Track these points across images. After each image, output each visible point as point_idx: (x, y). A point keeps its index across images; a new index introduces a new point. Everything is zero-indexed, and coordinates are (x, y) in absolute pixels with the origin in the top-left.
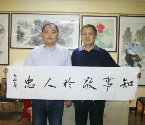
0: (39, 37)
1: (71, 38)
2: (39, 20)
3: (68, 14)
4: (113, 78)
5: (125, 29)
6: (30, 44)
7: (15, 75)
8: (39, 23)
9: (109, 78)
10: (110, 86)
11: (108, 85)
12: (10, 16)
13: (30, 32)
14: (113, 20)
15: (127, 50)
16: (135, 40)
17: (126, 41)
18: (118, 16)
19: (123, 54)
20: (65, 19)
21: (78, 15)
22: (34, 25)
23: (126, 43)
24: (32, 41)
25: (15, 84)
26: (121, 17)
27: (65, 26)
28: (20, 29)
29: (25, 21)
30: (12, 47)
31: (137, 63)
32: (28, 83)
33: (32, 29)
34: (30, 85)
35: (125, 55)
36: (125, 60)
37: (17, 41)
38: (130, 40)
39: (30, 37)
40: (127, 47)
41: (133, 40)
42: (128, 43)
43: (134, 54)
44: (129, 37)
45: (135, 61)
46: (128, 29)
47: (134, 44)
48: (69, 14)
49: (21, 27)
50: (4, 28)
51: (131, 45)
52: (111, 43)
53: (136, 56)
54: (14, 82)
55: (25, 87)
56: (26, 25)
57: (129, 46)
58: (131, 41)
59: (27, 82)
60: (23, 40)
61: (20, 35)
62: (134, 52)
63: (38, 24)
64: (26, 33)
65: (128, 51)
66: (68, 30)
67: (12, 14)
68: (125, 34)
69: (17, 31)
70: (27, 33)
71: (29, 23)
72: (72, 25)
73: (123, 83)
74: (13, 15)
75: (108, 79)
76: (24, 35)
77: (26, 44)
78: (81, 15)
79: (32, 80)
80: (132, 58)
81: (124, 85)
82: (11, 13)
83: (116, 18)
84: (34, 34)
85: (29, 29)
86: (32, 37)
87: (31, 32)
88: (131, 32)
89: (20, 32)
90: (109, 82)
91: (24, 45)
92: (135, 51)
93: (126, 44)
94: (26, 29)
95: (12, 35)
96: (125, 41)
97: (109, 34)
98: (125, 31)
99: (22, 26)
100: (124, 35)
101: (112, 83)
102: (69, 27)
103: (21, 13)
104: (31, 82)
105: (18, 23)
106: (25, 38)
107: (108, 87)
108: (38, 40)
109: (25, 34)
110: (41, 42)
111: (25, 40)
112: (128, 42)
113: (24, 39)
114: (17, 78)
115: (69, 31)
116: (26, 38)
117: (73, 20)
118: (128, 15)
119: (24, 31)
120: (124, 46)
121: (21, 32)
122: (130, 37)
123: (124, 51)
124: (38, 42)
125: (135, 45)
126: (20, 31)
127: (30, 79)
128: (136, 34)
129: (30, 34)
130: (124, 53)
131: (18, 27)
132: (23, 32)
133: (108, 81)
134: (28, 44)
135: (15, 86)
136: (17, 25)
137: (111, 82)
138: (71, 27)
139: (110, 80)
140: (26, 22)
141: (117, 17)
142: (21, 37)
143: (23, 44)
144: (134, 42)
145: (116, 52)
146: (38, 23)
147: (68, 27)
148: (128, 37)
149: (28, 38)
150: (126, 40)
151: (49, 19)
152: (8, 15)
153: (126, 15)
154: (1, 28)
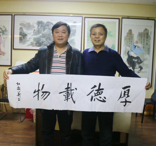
0: (41, 39)
1: (73, 40)
2: (42, 21)
3: (70, 15)
5: (127, 31)
6: (32, 45)
8: (42, 24)
12: (13, 16)
13: (32, 34)
14: (116, 22)
15: (129, 51)
16: (137, 42)
18: (120, 18)
19: (125, 56)
20: (68, 20)
21: (81, 17)
22: (36, 26)
23: (128, 45)
24: (34, 42)
26: (123, 19)
28: (22, 30)
29: (28, 22)
30: (14, 48)
31: (139, 65)
33: (35, 30)
37: (20, 42)
38: (132, 42)
39: (33, 39)
40: (128, 48)
41: (135, 42)
43: (135, 56)
44: (131, 39)
45: (136, 63)
46: (130, 31)
47: (135, 46)
48: (72, 15)
49: (23, 28)
50: (7, 29)
51: (133, 47)
52: (113, 45)
53: (138, 58)
56: (29, 26)
57: (131, 48)
58: (133, 43)
60: (25, 41)
61: (23, 36)
62: (135, 54)
64: (28, 34)
65: (129, 53)
67: (15, 15)
68: (127, 36)
69: (20, 32)
70: (30, 34)
71: (31, 24)
72: (75, 26)
74: (15, 16)
76: (26, 36)
77: (28, 45)
78: (84, 16)
80: (134, 60)
82: (13, 14)
83: (118, 20)
84: (36, 35)
85: (32, 30)
86: (34, 38)
87: (34, 33)
88: (133, 34)
89: (23, 33)
91: (27, 46)
92: (137, 53)
93: (128, 46)
94: (29, 30)
95: (15, 36)
96: (127, 43)
97: (111, 36)
98: (127, 33)
99: (24, 27)
103: (24, 14)
105: (20, 24)
106: (28, 39)
108: (41, 41)
109: (28, 35)
110: (43, 44)
111: (28, 41)
112: (129, 44)
113: (27, 40)
115: (72, 33)
116: (29, 40)
117: (76, 21)
118: (130, 17)
119: (26, 32)
120: (126, 48)
121: (24, 33)
122: (132, 39)
123: (126, 52)
124: (40, 43)
125: (137, 47)
126: (23, 32)
128: (138, 36)
129: (32, 35)
130: (126, 55)
131: (21, 28)
132: (25, 33)
134: (31, 45)
136: (20, 26)
140: (29, 24)
141: (119, 19)
142: (24, 38)
143: (26, 45)
144: (135, 44)
146: (40, 24)
148: (130, 39)
149: (31, 39)
150: (127, 42)
151: (51, 20)
152: (11, 16)
153: (128, 18)
154: (4, 29)
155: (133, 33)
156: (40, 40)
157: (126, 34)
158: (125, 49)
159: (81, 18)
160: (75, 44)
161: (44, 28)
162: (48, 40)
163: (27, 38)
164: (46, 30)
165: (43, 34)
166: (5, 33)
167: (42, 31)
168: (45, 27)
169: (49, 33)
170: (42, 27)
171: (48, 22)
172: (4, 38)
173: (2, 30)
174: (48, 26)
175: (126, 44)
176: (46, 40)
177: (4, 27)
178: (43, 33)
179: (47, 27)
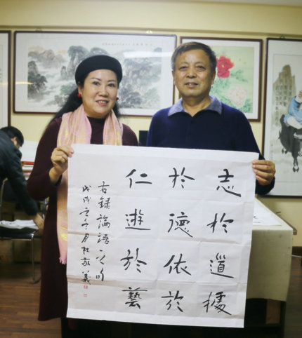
1: (154, 90)
3: (147, 32)
5: (280, 70)
6: (58, 103)
8: (81, 53)
12: (12, 34)
13: (59, 76)
14: (253, 48)
15: (283, 116)
17: (281, 98)
18: (264, 38)
19: (274, 126)
20: (142, 44)
21: (172, 36)
22: (67, 58)
23: (282, 100)
24: (63, 96)
26: (270, 42)
27: (142, 61)
28: (35, 68)
29: (47, 49)
30: (17, 110)
33: (64, 68)
35: (279, 128)
36: (279, 140)
37: (28, 96)
38: (290, 93)
39: (60, 88)
40: (283, 109)
41: (297, 93)
42: (287, 101)
43: (298, 126)
44: (288, 87)
45: (301, 143)
46: (287, 68)
47: (299, 105)
48: (151, 32)
49: (37, 64)
51: (293, 105)
52: (248, 100)
56: (50, 58)
57: (289, 107)
58: (293, 96)
60: (42, 94)
61: (37, 83)
62: (299, 122)
63: (79, 57)
64: (49, 76)
66: (148, 71)
67: (16, 32)
68: (281, 80)
69: (29, 73)
70: (53, 77)
71: (56, 53)
72: (158, 59)
74: (18, 35)
76: (45, 83)
77: (49, 104)
78: (179, 35)
80: (295, 135)
82: (13, 31)
83: (258, 44)
84: (67, 80)
85: (57, 67)
86: (63, 86)
87: (62, 74)
88: (294, 77)
89: (36, 74)
91: (46, 105)
93: (281, 103)
94: (50, 68)
95: (17, 83)
96: (279, 97)
97: (243, 80)
98: (280, 74)
99: (40, 61)
100: (276, 82)
102: (150, 63)
103: (39, 30)
105: (30, 54)
106: (48, 90)
109: (47, 80)
111: (48, 93)
112: (285, 98)
113: (45, 91)
115: (151, 73)
116: (50, 90)
117: (160, 47)
118: (286, 38)
119: (44, 73)
120: (277, 108)
121: (39, 75)
122: (291, 87)
123: (277, 118)
126: (37, 72)
129: (60, 80)
130: (277, 124)
131: (32, 64)
132: (42, 75)
134: (55, 104)
136: (29, 59)
138: (155, 64)
140: (50, 53)
141: (261, 41)
142: (39, 86)
143: (44, 102)
144: (298, 100)
145: (258, 120)
146: (77, 54)
147: (147, 64)
148: (286, 87)
149: (54, 89)
150: (281, 93)
151: (103, 44)
152: (6, 35)
153: (282, 38)
155: (293, 72)
157: (277, 77)
158: (275, 110)
159: (173, 38)
163: (46, 87)
175: (277, 98)
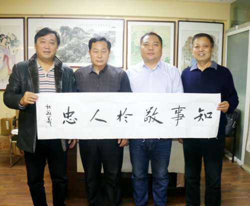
0: (67, 51)
2: (67, 27)
3: (107, 18)
4: (185, 108)
5: (186, 40)
7: (48, 107)
9: (179, 108)
10: (181, 119)
11: (178, 117)
12: (26, 20)
14: (170, 27)
17: (187, 56)
18: (177, 21)
20: (104, 25)
21: (122, 20)
25: (49, 119)
26: (180, 22)
32: (68, 117)
34: (71, 120)
40: (188, 63)
42: (190, 58)
46: (190, 38)
48: (109, 18)
52: (167, 58)
54: (48, 116)
55: (64, 122)
57: (192, 61)
59: (66, 115)
67: (28, 18)
68: (186, 46)
72: (114, 33)
73: (199, 114)
74: (29, 20)
75: (178, 110)
78: (126, 19)
79: (73, 113)
81: (199, 118)
82: (26, 17)
83: (173, 24)
90: (179, 114)
93: (187, 59)
97: (164, 46)
98: (186, 42)
100: (184, 47)
101: (183, 115)
103: (42, 17)
104: (71, 116)
107: (178, 120)
108: (67, 55)
110: (70, 58)
114: (51, 110)
118: (190, 20)
120: (184, 62)
124: (66, 57)
127: (70, 111)
133: (178, 112)
135: (49, 121)
137: (182, 113)
139: (181, 110)
141: (174, 22)
150: (187, 53)
152: (22, 20)
153: (187, 20)
154: (13, 39)
156: (66, 53)
157: (184, 43)
158: (183, 63)
160: (114, 58)
161: (71, 36)
162: (76, 53)
164: (73, 38)
165: (69, 45)
166: (15, 44)
167: (68, 40)
168: (73, 35)
169: (77, 43)
170: (68, 34)
171: (76, 28)
172: (14, 52)
173: (10, 40)
174: (76, 33)
175: (184, 56)
176: (74, 53)
177: (13, 35)
178: (70, 43)
179: (75, 35)
